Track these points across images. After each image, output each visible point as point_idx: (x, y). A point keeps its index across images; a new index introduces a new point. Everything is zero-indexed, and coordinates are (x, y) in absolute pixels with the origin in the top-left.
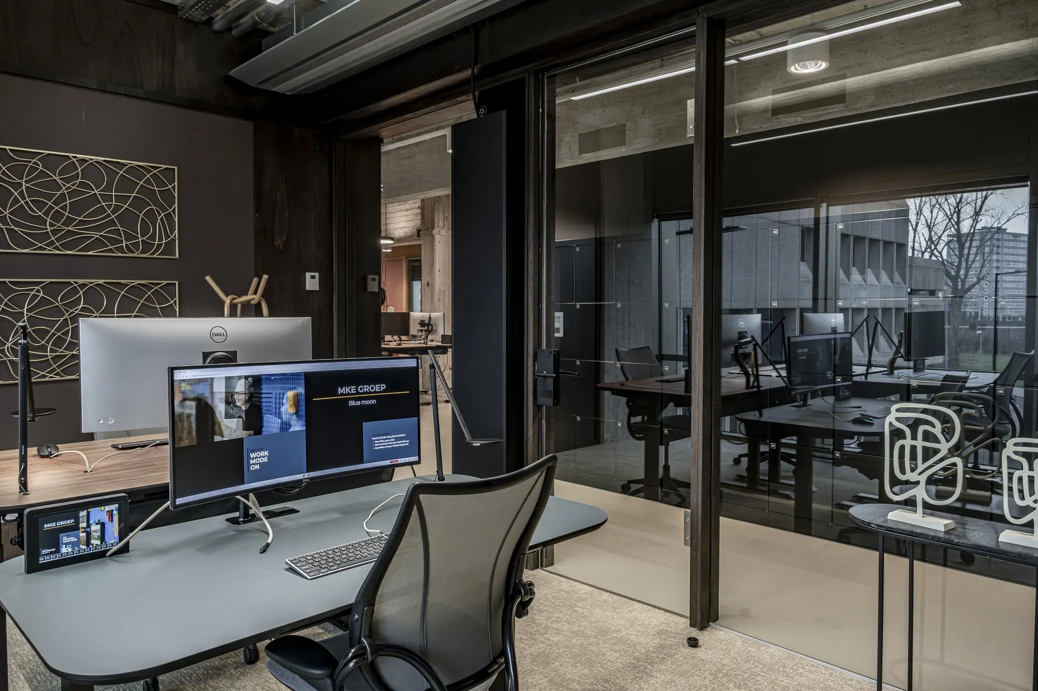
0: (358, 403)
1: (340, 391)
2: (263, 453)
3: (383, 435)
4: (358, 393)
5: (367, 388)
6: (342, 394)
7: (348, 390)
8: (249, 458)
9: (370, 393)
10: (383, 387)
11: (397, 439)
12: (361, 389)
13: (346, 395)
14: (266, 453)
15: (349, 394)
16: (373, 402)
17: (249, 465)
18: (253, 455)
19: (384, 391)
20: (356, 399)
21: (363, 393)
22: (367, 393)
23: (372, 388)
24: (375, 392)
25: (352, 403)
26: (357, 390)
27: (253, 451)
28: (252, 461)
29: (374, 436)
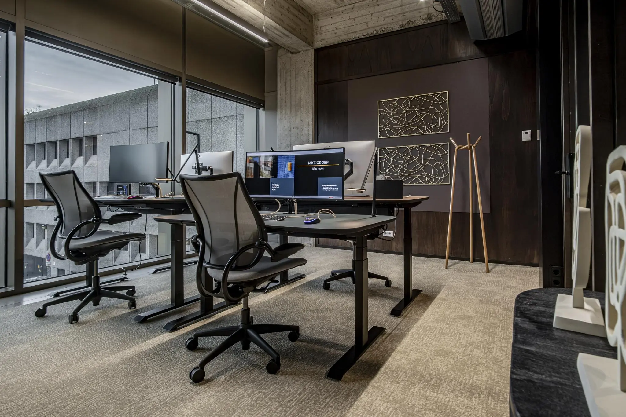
0: (316, 169)
1: (309, 163)
2: (277, 185)
3: (326, 184)
4: (316, 164)
5: (320, 162)
6: (310, 165)
7: (312, 163)
8: (272, 186)
9: (322, 164)
10: (328, 162)
11: (333, 187)
12: (318, 163)
13: (311, 165)
14: (278, 185)
15: (312, 165)
16: (323, 169)
17: (272, 189)
18: (273, 185)
19: (328, 164)
20: (315, 167)
21: (319, 165)
22: (320, 164)
23: (323, 162)
24: (324, 164)
25: (314, 169)
26: (316, 163)
27: (274, 184)
28: (273, 187)
29: (323, 184)
